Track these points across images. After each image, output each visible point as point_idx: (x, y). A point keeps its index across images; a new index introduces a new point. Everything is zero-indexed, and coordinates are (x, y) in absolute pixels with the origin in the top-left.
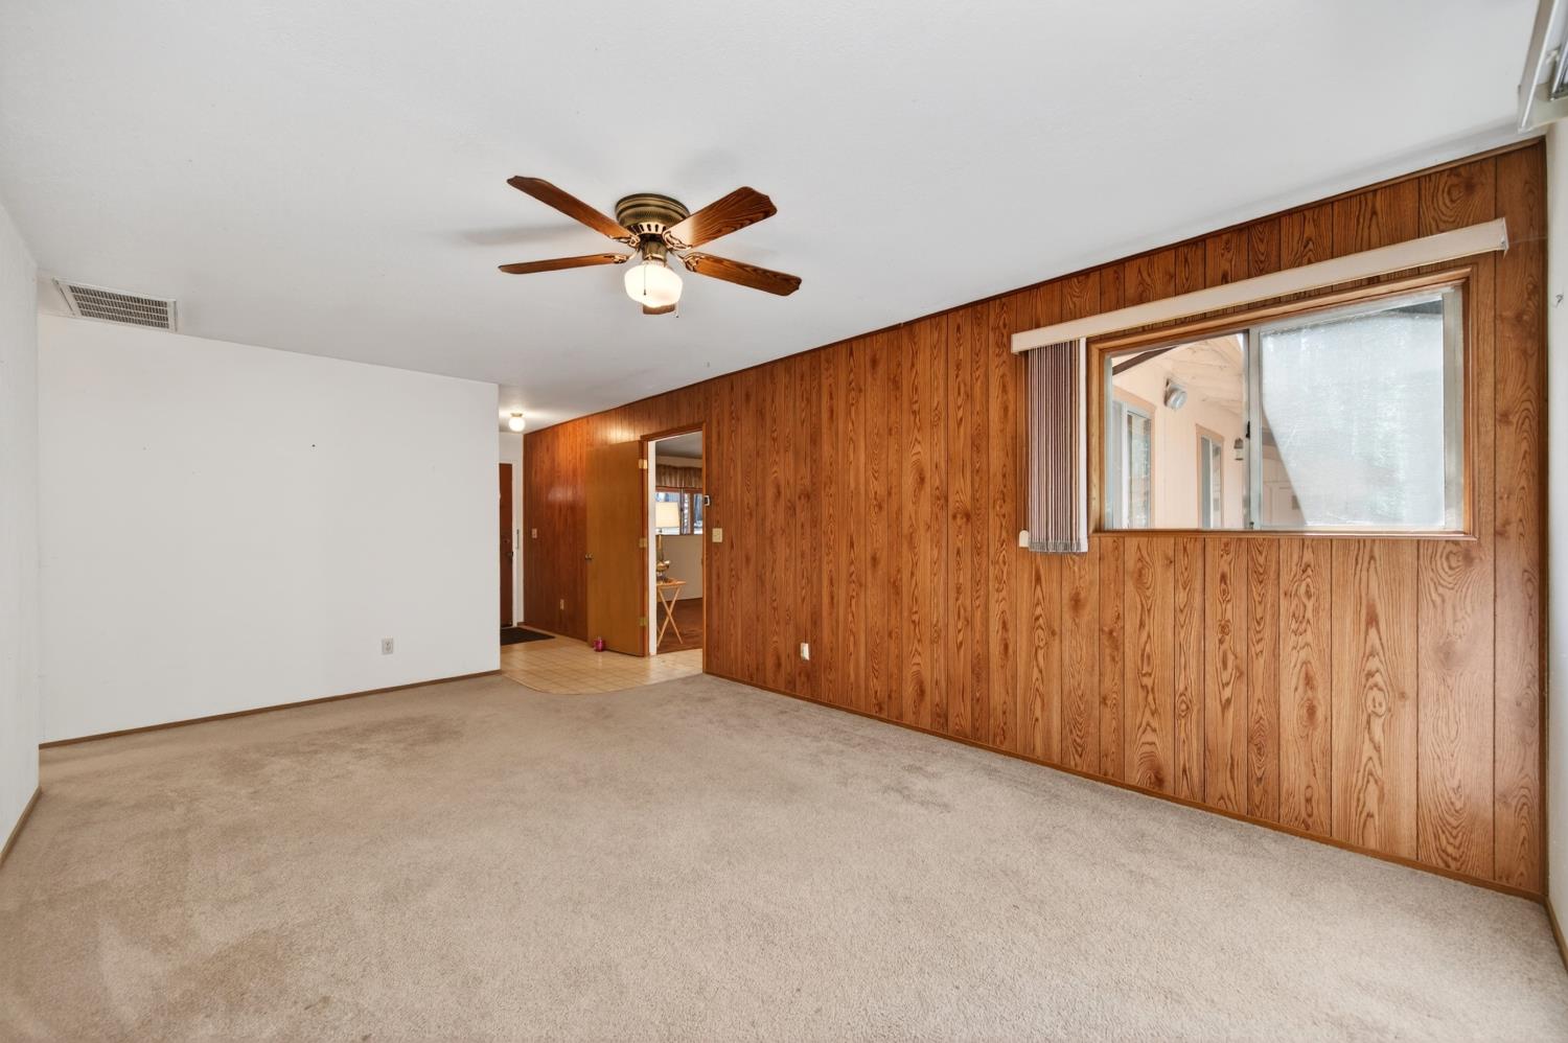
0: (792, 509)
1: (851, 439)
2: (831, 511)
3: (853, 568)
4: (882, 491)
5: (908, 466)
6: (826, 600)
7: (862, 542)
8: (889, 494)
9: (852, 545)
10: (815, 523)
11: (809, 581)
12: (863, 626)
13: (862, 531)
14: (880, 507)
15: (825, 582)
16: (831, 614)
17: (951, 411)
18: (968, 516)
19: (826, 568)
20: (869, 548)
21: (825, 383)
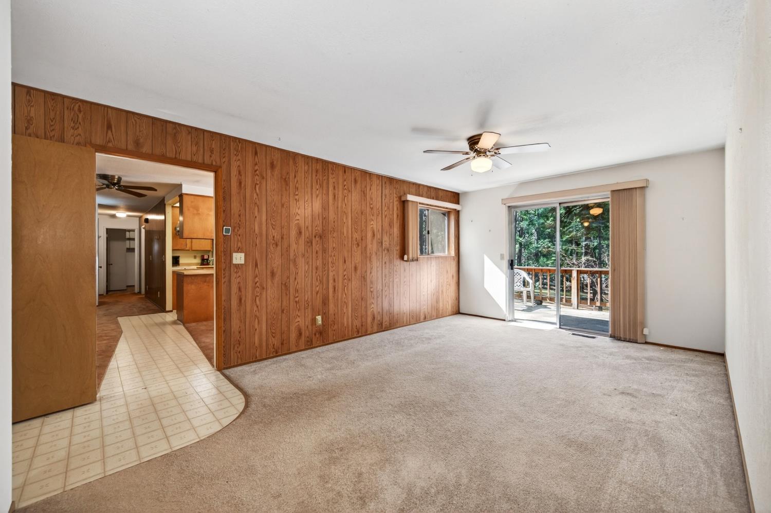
0: (309, 243)
1: (345, 212)
2: (334, 245)
3: (345, 273)
4: (359, 238)
5: (369, 228)
6: (331, 290)
7: (350, 260)
8: (362, 239)
9: (345, 262)
10: (324, 251)
11: (321, 282)
12: (350, 299)
13: (350, 256)
14: (358, 245)
15: (331, 281)
16: (334, 297)
17: (383, 212)
18: (388, 250)
19: (331, 274)
20: (353, 263)
21: (331, 181)
